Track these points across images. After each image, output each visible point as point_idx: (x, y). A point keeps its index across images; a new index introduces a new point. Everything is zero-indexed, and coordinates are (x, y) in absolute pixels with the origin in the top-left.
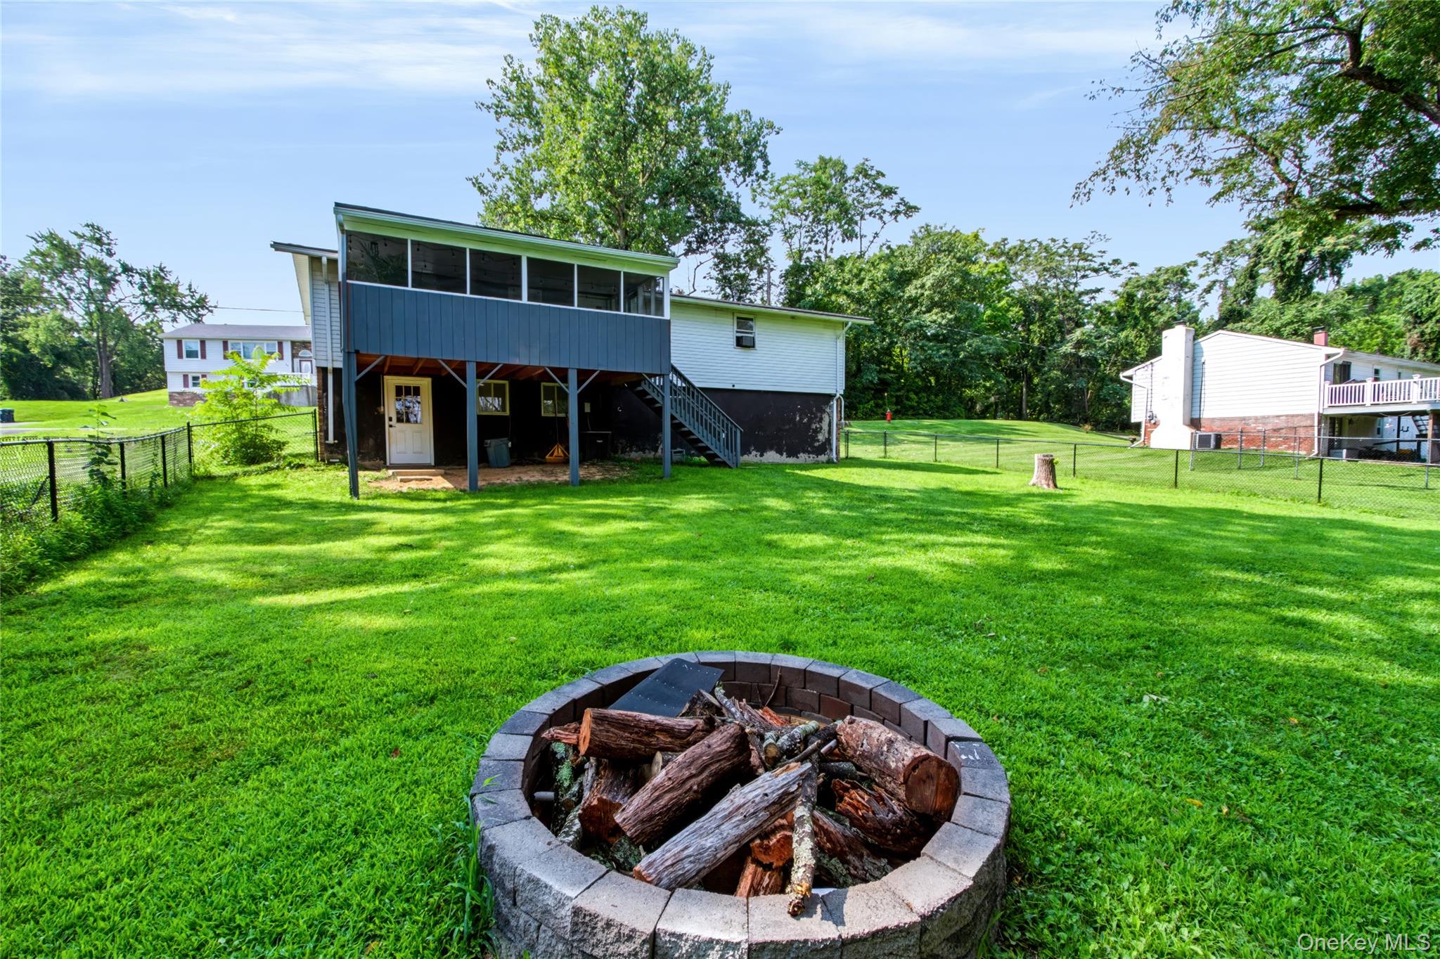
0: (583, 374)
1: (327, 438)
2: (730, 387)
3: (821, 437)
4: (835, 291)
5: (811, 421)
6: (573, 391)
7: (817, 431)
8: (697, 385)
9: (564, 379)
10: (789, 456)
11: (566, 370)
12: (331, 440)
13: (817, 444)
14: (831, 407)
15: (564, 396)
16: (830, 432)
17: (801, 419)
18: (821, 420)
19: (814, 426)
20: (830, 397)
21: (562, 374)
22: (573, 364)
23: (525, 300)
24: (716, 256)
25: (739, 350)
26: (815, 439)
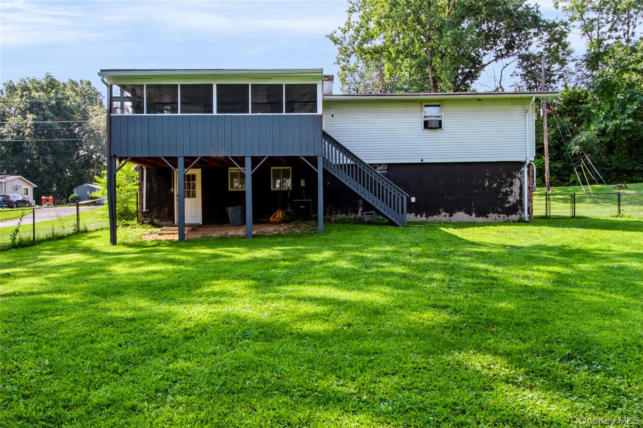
0: (255, 160)
1: (142, 209)
2: (420, 161)
3: (511, 199)
4: (625, 69)
5: (500, 186)
6: (248, 171)
7: (507, 194)
8: (367, 162)
9: (242, 164)
10: (478, 215)
11: (244, 158)
12: (144, 210)
13: (507, 205)
14: (522, 173)
15: (243, 176)
16: (521, 194)
17: (490, 184)
18: (511, 184)
19: (504, 190)
20: (519, 165)
21: (241, 161)
22: (248, 153)
23: (215, 113)
24: (520, 57)
25: (427, 131)
26: (504, 200)
